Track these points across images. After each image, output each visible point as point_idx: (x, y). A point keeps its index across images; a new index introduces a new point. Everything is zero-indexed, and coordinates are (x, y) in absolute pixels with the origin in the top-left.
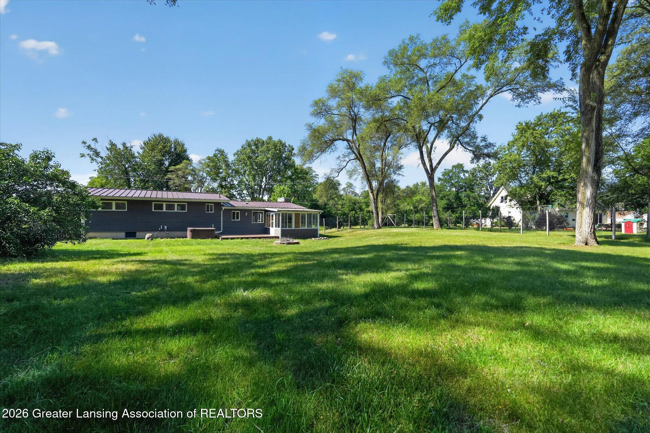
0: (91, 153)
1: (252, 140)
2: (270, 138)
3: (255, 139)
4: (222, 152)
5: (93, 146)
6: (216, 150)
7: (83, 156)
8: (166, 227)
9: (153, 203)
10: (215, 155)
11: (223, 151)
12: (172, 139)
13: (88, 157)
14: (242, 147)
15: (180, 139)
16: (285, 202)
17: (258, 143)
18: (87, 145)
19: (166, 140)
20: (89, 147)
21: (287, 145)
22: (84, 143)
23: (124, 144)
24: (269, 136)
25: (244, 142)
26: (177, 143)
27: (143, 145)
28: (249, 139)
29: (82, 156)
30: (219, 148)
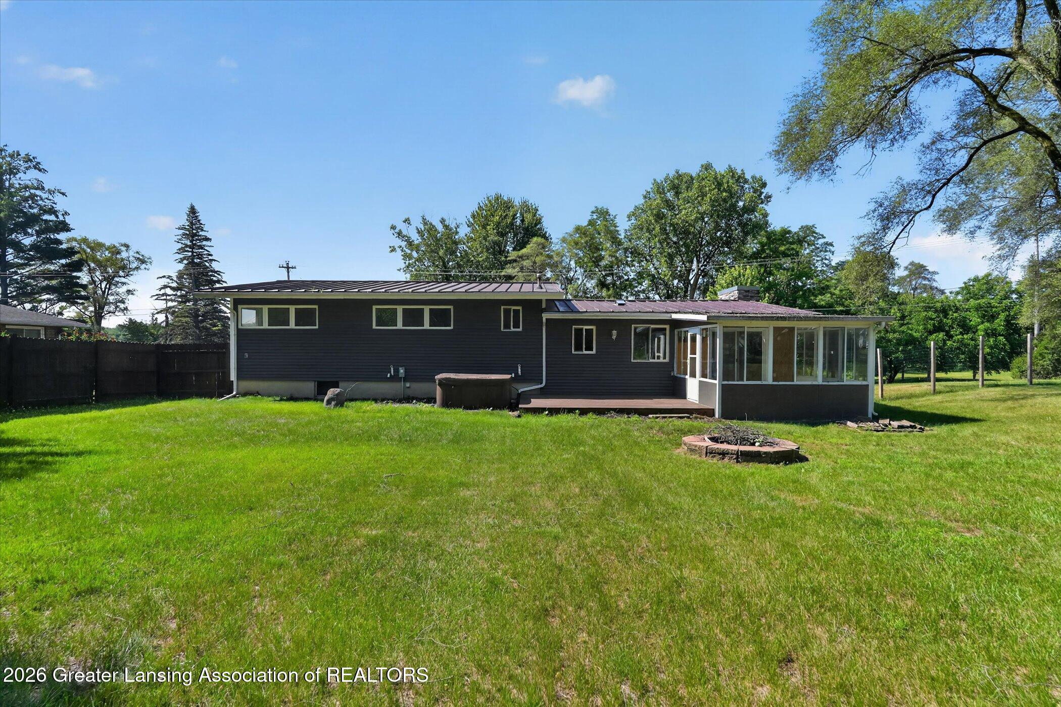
0: (404, 244)
1: (666, 180)
2: (707, 167)
3: (672, 174)
4: (603, 213)
5: (404, 233)
6: (593, 212)
7: (393, 250)
8: (402, 371)
9: (374, 307)
10: (591, 223)
11: (607, 212)
12: (517, 202)
13: (398, 250)
14: (645, 197)
15: (533, 201)
16: (739, 298)
17: (679, 183)
18: (397, 231)
19: (508, 205)
20: (400, 234)
21: (748, 176)
22: (393, 228)
23: (443, 221)
24: (704, 162)
25: (649, 187)
26: (526, 207)
27: (471, 220)
28: (660, 178)
29: (392, 251)
30: (600, 207)
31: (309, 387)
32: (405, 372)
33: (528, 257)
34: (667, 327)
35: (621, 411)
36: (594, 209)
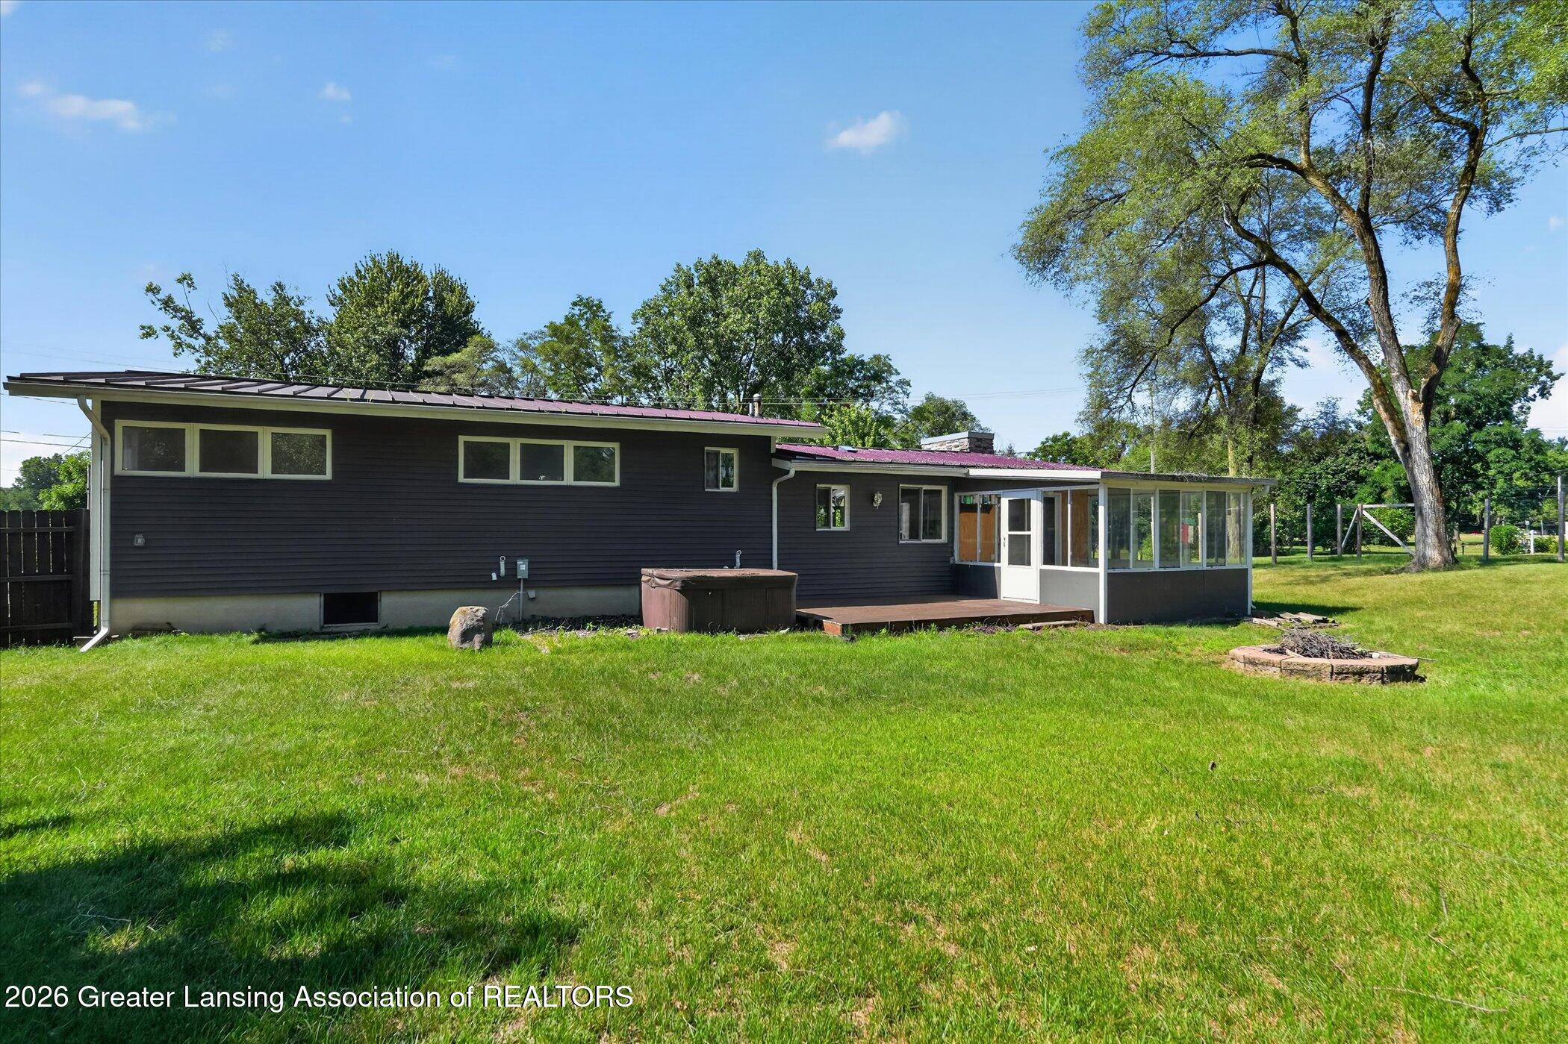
0: (175, 324)
1: (698, 266)
2: (758, 257)
3: (707, 259)
4: (592, 308)
5: (179, 302)
6: (575, 304)
7: (149, 333)
8: (523, 566)
9: (462, 439)
10: (570, 321)
11: (599, 306)
12: (428, 271)
13: (164, 337)
14: (664, 289)
15: (454, 273)
16: (972, 450)
17: (716, 276)
18: (162, 296)
19: (410, 275)
20: (168, 304)
21: (813, 278)
22: (152, 289)
23: (279, 288)
24: (753, 249)
25: (670, 273)
26: (445, 285)
27: (339, 292)
28: (688, 263)
29: (147, 335)
30: (585, 296)
31: (309, 607)
32: (529, 568)
33: (461, 367)
34: (944, 489)
35: (943, 624)
36: (576, 299)
